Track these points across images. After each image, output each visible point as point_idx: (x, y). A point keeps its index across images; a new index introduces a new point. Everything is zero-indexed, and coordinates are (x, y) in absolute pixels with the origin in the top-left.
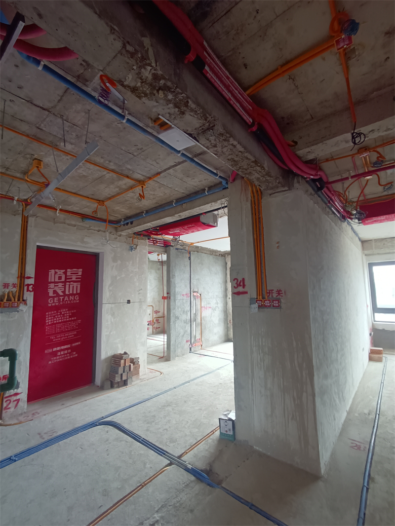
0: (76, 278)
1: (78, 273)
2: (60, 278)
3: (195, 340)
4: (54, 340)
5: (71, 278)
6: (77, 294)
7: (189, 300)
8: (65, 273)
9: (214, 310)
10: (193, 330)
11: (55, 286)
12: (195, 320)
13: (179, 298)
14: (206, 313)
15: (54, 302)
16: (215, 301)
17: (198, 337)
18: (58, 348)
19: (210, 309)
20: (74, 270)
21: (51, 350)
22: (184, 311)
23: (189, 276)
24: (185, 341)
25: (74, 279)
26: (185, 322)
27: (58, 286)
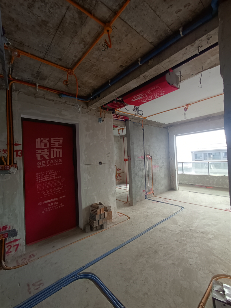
0: (59, 145)
1: (59, 141)
2: (45, 145)
3: (149, 190)
4: (45, 195)
5: (55, 145)
6: (60, 158)
7: (144, 161)
8: (49, 141)
9: (161, 167)
10: (147, 183)
11: (42, 152)
12: (148, 176)
13: (136, 160)
14: (156, 170)
15: (42, 165)
16: (161, 162)
17: (151, 187)
18: (49, 201)
19: (158, 167)
20: (56, 138)
21: (43, 203)
22: (140, 169)
23: (143, 143)
24: (142, 191)
25: (57, 146)
26: (142, 177)
27: (44, 151)
